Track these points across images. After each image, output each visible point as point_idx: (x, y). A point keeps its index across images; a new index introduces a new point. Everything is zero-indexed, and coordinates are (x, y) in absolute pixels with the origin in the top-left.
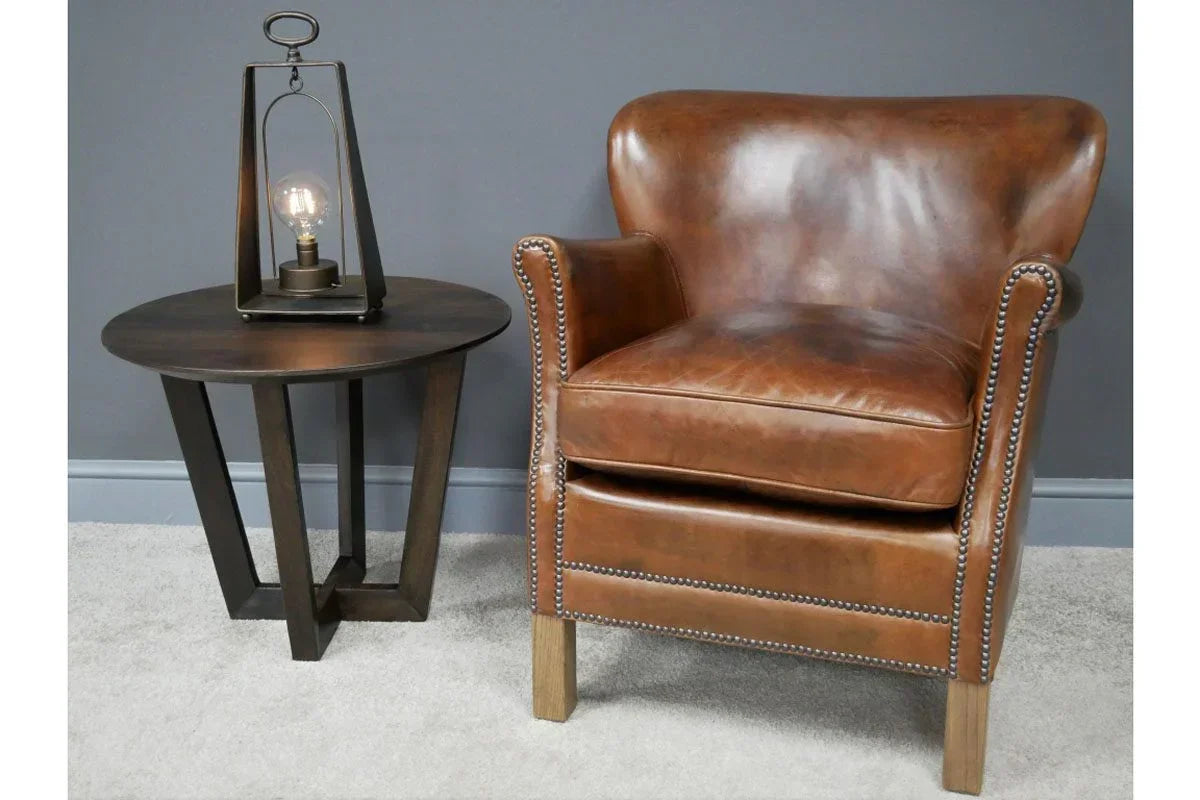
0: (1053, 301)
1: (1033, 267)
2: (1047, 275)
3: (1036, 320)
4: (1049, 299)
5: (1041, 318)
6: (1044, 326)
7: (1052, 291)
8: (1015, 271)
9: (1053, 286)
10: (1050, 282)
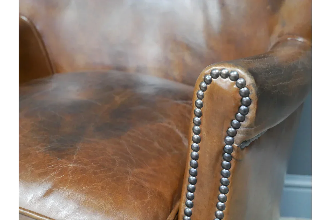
0: (246, 112)
1: (224, 72)
2: (240, 81)
3: (231, 130)
4: (243, 108)
5: (237, 127)
6: (239, 136)
7: (245, 99)
8: (206, 75)
9: (247, 94)
10: (244, 90)
